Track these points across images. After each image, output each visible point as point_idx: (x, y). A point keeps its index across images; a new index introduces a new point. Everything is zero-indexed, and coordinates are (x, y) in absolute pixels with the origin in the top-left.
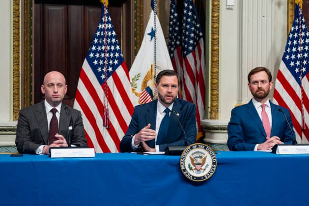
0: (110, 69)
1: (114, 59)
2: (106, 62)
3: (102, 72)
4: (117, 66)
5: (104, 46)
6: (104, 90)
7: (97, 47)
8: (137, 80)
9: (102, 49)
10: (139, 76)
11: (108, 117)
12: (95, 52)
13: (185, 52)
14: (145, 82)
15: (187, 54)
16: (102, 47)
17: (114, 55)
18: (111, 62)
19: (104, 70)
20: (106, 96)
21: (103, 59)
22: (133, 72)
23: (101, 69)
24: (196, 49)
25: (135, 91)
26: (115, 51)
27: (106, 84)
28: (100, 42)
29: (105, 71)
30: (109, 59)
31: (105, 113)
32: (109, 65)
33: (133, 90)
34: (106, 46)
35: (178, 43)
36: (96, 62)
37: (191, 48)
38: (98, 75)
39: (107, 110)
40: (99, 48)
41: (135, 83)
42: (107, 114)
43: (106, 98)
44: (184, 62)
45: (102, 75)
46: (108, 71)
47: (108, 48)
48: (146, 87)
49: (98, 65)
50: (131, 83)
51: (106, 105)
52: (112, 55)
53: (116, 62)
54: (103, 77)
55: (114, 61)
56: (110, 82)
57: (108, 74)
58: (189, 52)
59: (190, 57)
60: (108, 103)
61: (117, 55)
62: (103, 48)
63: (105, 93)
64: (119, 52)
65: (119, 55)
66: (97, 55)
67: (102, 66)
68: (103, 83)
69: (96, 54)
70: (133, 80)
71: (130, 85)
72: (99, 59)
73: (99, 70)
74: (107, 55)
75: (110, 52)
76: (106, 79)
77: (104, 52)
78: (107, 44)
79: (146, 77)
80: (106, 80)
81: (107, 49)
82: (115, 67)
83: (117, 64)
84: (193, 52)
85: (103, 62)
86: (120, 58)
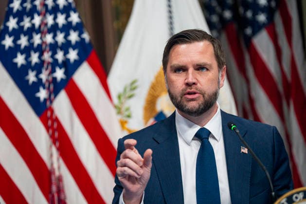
0: (60, 74)
1: (66, 47)
2: (47, 56)
3: (39, 83)
4: (78, 64)
5: (39, 14)
6: (48, 128)
7: (21, 20)
8: (131, 97)
9: (33, 25)
10: (133, 86)
11: (62, 197)
12: (16, 34)
13: (249, 31)
14: (151, 102)
15: (255, 33)
16: (32, 18)
17: (66, 37)
18: (60, 56)
19: (44, 76)
20: (54, 143)
21: (40, 49)
22: (117, 77)
23: (37, 76)
24: (278, 19)
25: (127, 126)
26: (68, 28)
27: (52, 111)
28: (28, 5)
29: (47, 80)
30: (54, 48)
31: (54, 188)
32: (55, 64)
33: (123, 124)
34: (45, 15)
35: (228, 14)
36: (20, 60)
37: (262, 18)
38: (29, 92)
39: (60, 179)
40: (26, 24)
41: (126, 106)
42: (60, 191)
43: (54, 150)
44: (247, 58)
45: (38, 91)
46: (55, 79)
47: (50, 20)
48: (154, 114)
49: (28, 66)
50: (115, 107)
51: (56, 166)
52: (60, 38)
53: (73, 55)
54: (42, 94)
55: (66, 53)
56: (62, 106)
57: (55, 87)
58: (257, 28)
59: (262, 43)
60: (61, 161)
61: (74, 37)
62: (37, 20)
63: (52, 137)
64: (79, 28)
65: (80, 35)
66: (23, 41)
67: (38, 68)
68: (43, 110)
69: (19, 38)
70: (119, 97)
71: (113, 111)
72: (27, 51)
73: (32, 77)
74: (49, 38)
75: (54, 29)
76: (50, 99)
77: (39, 31)
78: (47, 10)
79: (153, 87)
80: (51, 102)
81: (46, 24)
82: (70, 68)
83: (75, 61)
84: (270, 26)
85: (40, 57)
86: (80, 45)
